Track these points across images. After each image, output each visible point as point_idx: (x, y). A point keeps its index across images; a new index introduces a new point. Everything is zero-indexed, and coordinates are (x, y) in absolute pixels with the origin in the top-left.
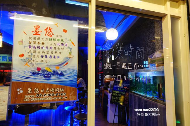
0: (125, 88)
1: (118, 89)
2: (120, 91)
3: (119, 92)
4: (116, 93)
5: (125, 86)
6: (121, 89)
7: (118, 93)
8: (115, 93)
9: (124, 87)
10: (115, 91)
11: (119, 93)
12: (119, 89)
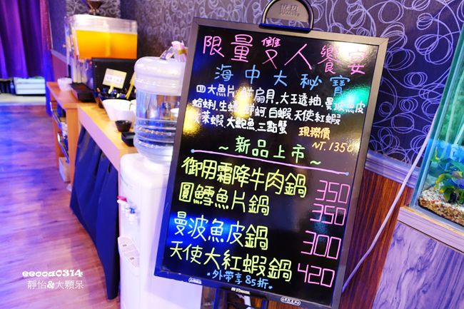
0: (307, 141)
1: (233, 145)
2: (252, 164)
3: (243, 175)
4: (216, 185)
5: (312, 124)
6: (262, 142)
7: (233, 188)
8: (198, 180)
9: (304, 131)
10: (200, 158)
11: (249, 189)
12: (242, 144)
